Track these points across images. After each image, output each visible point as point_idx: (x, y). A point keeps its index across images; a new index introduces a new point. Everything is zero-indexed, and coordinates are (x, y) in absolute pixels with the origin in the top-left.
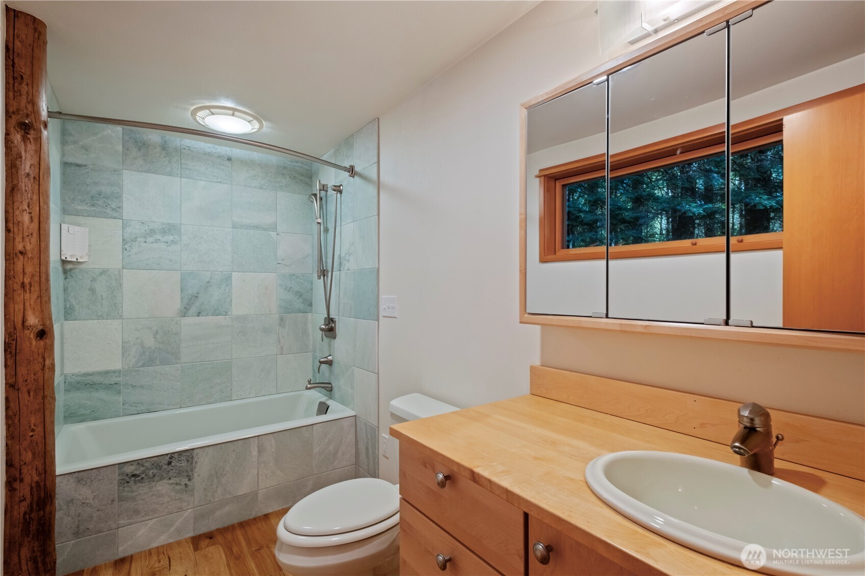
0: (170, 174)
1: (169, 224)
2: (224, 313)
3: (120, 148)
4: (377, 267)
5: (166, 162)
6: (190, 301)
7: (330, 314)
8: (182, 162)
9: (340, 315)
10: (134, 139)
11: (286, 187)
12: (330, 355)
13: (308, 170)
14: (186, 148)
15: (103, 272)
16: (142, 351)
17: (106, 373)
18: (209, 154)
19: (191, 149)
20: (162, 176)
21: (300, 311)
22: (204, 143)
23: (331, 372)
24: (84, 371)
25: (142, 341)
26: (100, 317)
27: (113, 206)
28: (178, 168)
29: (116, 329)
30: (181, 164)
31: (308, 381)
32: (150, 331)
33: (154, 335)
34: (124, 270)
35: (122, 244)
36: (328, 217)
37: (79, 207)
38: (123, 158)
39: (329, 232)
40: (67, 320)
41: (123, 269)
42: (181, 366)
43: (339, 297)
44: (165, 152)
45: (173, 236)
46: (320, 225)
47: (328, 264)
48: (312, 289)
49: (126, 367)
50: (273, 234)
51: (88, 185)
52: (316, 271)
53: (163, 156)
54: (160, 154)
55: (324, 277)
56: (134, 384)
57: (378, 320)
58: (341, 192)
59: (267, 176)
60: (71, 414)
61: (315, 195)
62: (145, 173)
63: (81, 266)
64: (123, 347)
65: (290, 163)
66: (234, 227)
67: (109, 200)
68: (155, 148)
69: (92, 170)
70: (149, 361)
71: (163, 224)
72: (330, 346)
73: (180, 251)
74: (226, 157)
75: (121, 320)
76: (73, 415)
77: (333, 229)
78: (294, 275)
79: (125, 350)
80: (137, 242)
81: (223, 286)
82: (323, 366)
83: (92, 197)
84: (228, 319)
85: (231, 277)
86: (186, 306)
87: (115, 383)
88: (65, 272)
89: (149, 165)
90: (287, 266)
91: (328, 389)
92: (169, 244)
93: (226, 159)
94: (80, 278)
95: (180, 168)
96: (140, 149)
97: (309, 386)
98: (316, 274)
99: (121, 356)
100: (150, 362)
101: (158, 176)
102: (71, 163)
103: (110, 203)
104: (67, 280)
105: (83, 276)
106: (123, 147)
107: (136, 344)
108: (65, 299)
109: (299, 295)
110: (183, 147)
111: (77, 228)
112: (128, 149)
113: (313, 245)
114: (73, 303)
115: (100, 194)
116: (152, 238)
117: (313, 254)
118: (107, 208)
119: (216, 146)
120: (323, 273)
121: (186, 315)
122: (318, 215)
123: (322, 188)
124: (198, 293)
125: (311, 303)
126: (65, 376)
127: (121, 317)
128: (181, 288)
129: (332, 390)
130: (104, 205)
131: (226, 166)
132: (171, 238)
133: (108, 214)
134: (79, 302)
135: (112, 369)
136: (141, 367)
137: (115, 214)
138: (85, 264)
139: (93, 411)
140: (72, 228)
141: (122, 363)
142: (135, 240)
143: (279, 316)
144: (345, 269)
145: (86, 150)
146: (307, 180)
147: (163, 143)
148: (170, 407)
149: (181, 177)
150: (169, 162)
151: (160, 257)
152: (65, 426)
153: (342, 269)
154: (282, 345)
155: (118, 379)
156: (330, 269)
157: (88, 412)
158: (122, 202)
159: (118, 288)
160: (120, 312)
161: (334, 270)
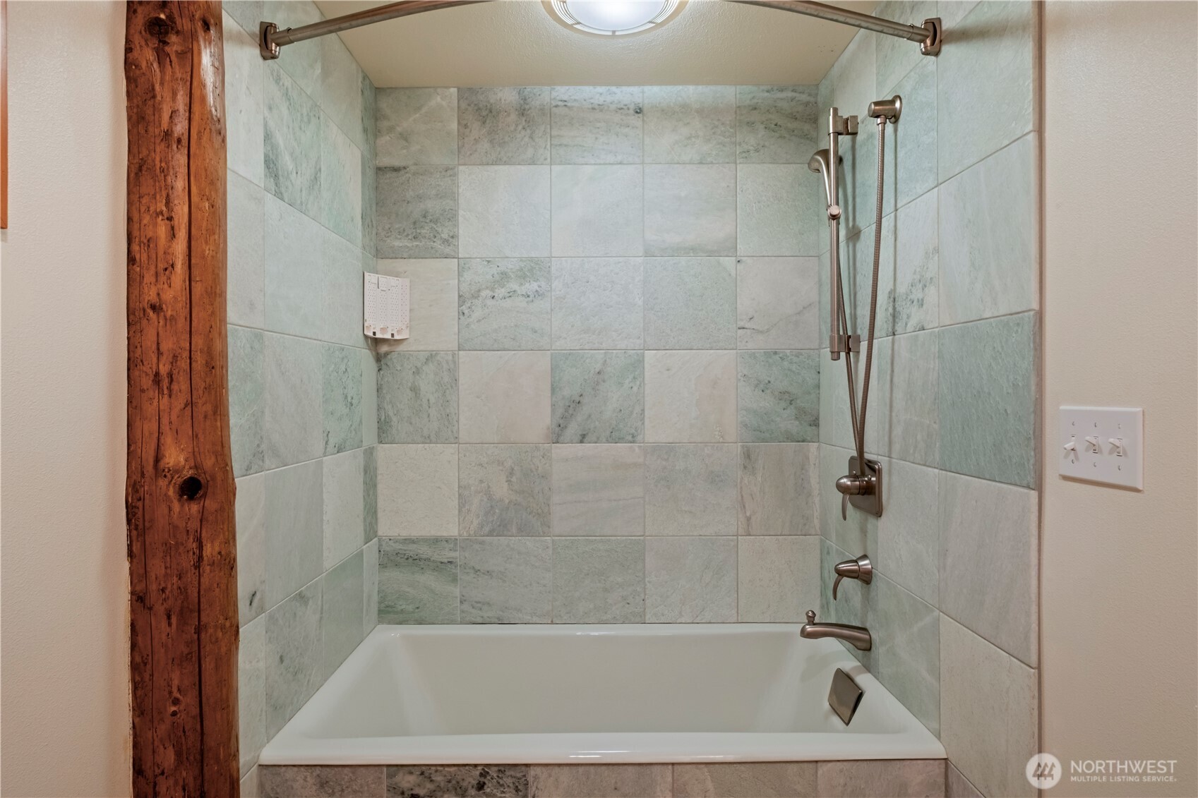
0: (533, 162)
1: (531, 259)
2: (630, 438)
3: (454, 126)
4: (1035, 306)
5: (526, 139)
6: (566, 411)
7: (865, 449)
8: (552, 134)
9: (893, 456)
10: (476, 105)
11: (757, 151)
12: (865, 557)
13: (807, 104)
14: (560, 103)
15: (431, 357)
16: (489, 505)
17: (436, 541)
18: (600, 108)
19: (569, 104)
20: (519, 167)
21: (790, 438)
22: (591, 88)
23: (867, 599)
24: (405, 534)
25: (489, 487)
26: (427, 440)
27: (445, 236)
28: (545, 148)
29: (449, 462)
30: (551, 137)
31: (808, 617)
32: (501, 468)
33: (507, 477)
34: (461, 352)
35: (456, 305)
36: (858, 200)
37: (397, 243)
38: (458, 145)
39: (862, 236)
40: (381, 442)
41: (459, 350)
42: (553, 541)
43: (891, 407)
44: (524, 119)
45: (539, 283)
46: (838, 224)
47: (859, 321)
48: (819, 387)
49: (465, 533)
50: (728, 262)
51: (408, 202)
52: (827, 342)
53: (520, 127)
54: (517, 125)
55: (848, 354)
56: (477, 567)
57: (1039, 487)
58: (895, 117)
59: (714, 133)
60: (387, 607)
61: (825, 153)
62: (492, 167)
63: (401, 348)
64: (460, 495)
65: (766, 94)
66: (648, 253)
67: (439, 224)
68: (509, 115)
69: (414, 174)
70: (499, 526)
71: (521, 260)
72: (864, 531)
73: (549, 311)
74: (632, 107)
75: (457, 445)
76: (390, 609)
77: (874, 227)
78: (775, 353)
79: (463, 502)
80: (480, 298)
81: (627, 381)
82: (846, 581)
83: (415, 223)
84: (637, 449)
85: (643, 361)
86: (561, 422)
87: (449, 562)
88: (379, 358)
89: (499, 149)
90: (762, 332)
91: (859, 644)
92: (530, 299)
93: (631, 111)
94: (399, 368)
95: (548, 147)
96: (484, 123)
97: (809, 629)
98: (829, 349)
99: (457, 512)
100: (501, 529)
101: (512, 168)
102: (385, 168)
103: (440, 230)
104: (382, 372)
105: (402, 366)
106: (459, 123)
107: (480, 493)
108: (378, 405)
109: (787, 398)
110: (554, 103)
111: (393, 281)
112: (466, 126)
113: (820, 280)
114: (389, 413)
115: (425, 217)
116: (503, 290)
117: (819, 302)
118: (435, 240)
119: (614, 89)
120: (846, 344)
121: (561, 438)
122: (830, 197)
123: (841, 129)
124: (581, 395)
125: (817, 419)
126: (379, 540)
127: (456, 440)
128: (552, 385)
129: (870, 649)
130: (432, 235)
131: (633, 128)
132: (535, 286)
133: (436, 251)
134: (398, 411)
135: (445, 534)
136: (488, 536)
137: (447, 250)
138: (405, 343)
139: (418, 608)
140: (383, 279)
141: (459, 525)
142: (476, 296)
143: (743, 447)
144: (910, 328)
145: (406, 140)
146: (807, 127)
147: (522, 102)
148: (535, 619)
149: (551, 165)
150: (531, 137)
151: (516, 326)
152: (380, 627)
153: (899, 328)
154: (748, 514)
155: (453, 554)
156: (863, 332)
157: (410, 608)
158: (456, 226)
159: (452, 387)
160: (454, 431)
161: (876, 334)
